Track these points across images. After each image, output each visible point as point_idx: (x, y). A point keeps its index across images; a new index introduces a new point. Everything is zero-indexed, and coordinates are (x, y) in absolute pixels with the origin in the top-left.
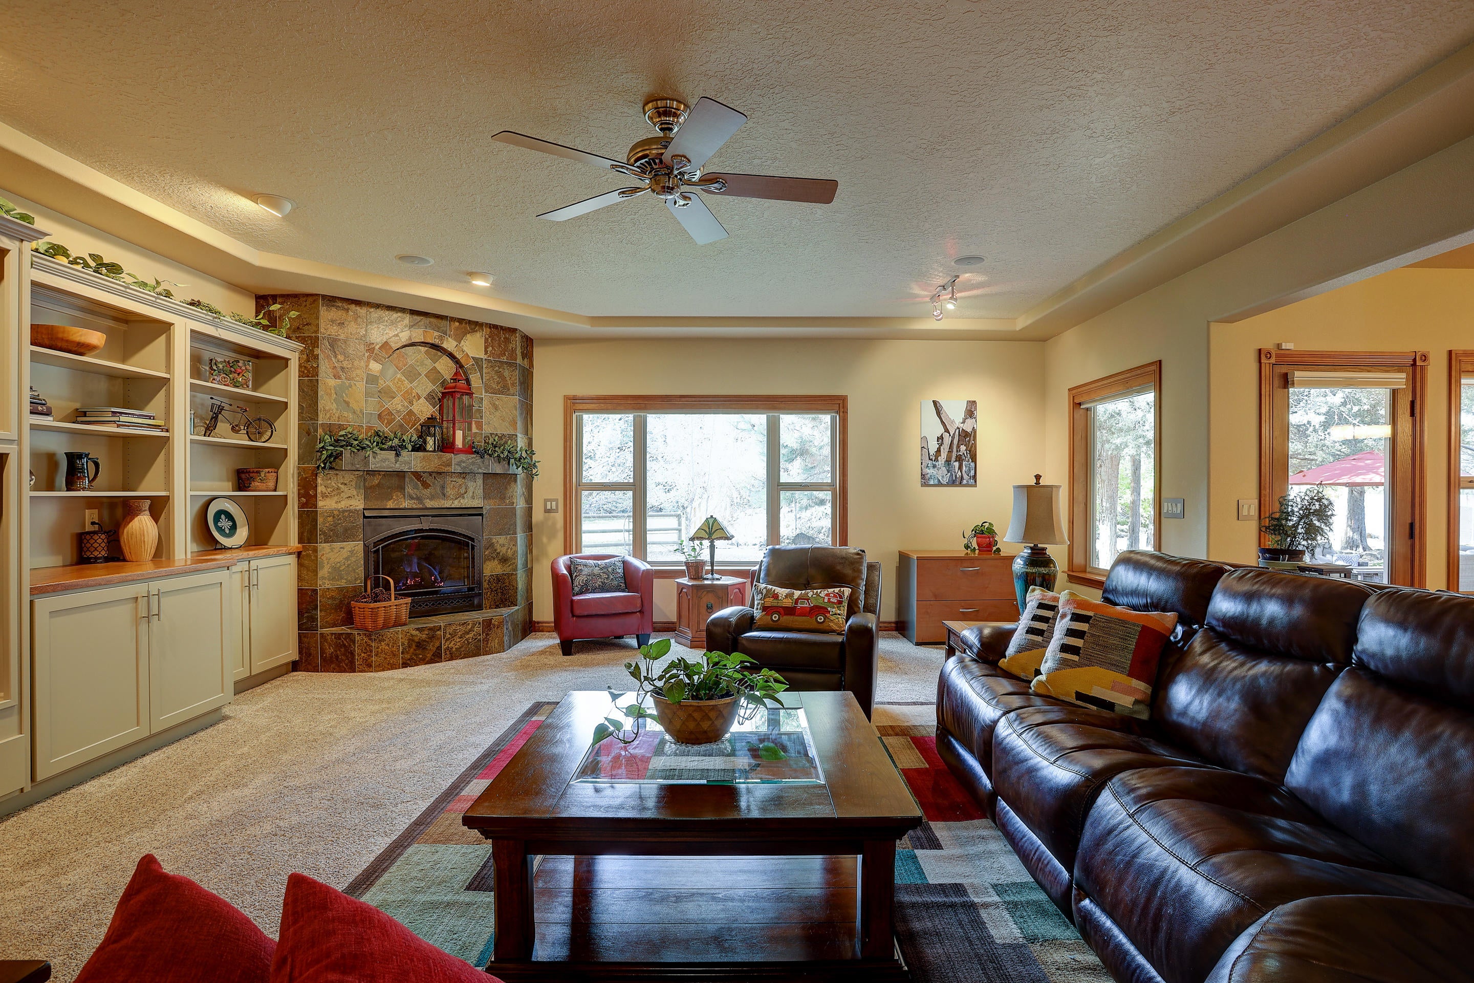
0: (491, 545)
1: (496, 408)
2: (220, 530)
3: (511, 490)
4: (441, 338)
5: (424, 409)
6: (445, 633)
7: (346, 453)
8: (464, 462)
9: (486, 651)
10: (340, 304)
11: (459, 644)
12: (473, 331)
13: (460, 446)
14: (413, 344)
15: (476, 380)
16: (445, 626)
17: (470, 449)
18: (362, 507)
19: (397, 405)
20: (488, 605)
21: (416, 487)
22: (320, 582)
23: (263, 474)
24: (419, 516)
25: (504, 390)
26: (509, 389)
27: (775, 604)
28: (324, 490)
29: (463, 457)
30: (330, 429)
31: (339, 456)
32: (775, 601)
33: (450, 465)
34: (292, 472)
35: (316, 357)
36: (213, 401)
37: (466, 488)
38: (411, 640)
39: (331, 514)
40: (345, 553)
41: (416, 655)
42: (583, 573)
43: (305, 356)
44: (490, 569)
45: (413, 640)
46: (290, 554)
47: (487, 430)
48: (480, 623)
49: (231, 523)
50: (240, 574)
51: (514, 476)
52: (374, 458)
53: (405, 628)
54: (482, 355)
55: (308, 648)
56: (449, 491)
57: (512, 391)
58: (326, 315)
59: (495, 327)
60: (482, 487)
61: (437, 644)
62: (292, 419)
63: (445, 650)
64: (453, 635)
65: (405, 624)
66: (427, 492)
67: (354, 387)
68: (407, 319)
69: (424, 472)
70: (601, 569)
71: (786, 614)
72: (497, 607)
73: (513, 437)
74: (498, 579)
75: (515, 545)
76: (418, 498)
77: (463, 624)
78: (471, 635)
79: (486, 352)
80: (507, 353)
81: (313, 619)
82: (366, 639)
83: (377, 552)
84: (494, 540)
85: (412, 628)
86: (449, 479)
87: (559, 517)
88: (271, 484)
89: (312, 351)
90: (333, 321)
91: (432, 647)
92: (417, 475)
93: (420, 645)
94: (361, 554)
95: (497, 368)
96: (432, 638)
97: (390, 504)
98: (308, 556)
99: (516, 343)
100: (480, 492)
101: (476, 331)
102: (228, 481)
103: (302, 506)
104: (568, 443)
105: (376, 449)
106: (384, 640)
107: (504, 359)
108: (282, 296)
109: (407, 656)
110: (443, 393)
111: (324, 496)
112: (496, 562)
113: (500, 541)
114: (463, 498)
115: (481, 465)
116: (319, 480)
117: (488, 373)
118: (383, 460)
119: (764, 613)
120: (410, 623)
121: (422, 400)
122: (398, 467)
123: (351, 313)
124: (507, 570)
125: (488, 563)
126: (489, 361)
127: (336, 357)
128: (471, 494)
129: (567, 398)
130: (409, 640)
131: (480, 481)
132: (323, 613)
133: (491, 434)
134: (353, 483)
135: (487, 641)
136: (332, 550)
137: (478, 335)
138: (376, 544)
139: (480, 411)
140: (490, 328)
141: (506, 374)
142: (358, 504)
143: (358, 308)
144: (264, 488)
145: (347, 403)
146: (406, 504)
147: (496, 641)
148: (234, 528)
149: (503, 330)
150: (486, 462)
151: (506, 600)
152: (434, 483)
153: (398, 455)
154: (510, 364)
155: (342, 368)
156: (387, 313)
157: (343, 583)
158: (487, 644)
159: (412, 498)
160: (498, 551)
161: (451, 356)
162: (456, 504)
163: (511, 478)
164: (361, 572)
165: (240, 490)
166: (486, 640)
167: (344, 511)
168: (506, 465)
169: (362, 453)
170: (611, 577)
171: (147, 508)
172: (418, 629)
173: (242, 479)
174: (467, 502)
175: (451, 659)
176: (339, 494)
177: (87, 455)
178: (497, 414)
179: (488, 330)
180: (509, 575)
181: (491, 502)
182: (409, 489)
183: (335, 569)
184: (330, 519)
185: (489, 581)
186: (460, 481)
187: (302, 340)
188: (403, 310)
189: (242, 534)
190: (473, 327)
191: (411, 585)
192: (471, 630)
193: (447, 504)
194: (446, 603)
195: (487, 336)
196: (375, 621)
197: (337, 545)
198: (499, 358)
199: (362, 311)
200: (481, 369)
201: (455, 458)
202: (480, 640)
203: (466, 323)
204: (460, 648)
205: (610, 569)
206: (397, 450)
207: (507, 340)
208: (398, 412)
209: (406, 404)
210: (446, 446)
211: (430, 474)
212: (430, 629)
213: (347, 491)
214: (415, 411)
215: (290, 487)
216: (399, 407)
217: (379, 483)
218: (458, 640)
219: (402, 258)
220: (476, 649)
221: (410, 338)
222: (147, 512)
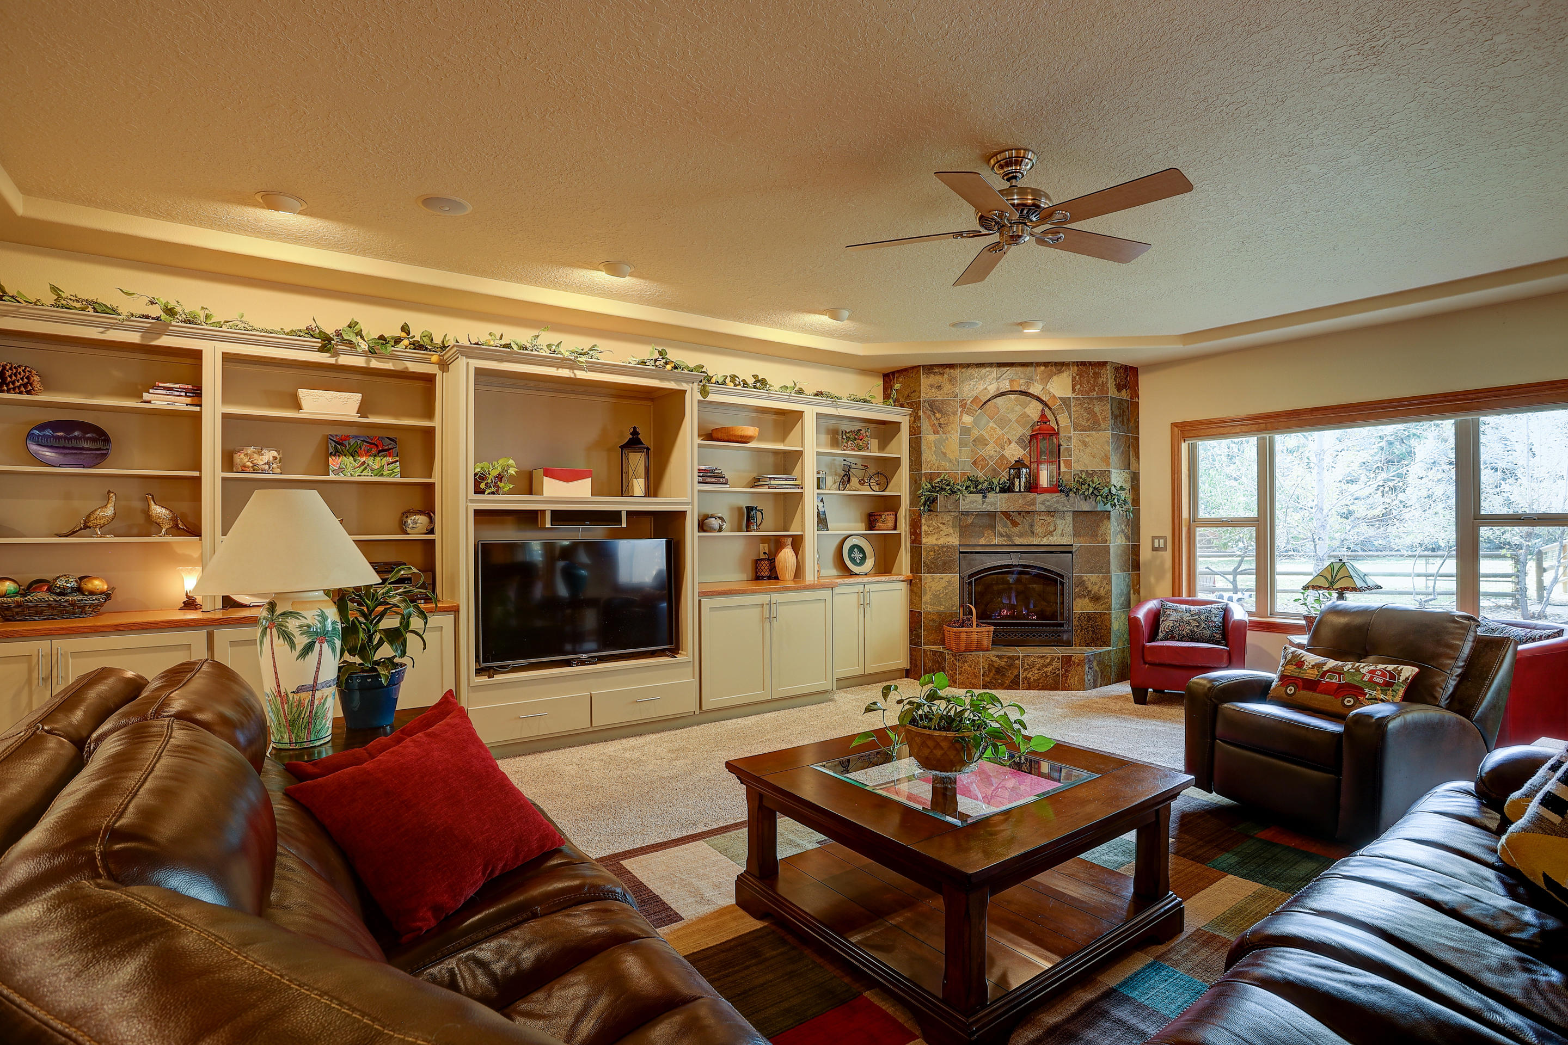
0: (1082, 583)
1: (1086, 445)
2: (853, 560)
3: (1104, 527)
4: (1028, 384)
5: (1015, 453)
6: (1023, 663)
7: (941, 498)
8: (1048, 501)
9: (1065, 687)
10: (937, 371)
11: (1037, 675)
12: (1060, 372)
13: (1045, 485)
14: (1002, 394)
15: (1064, 420)
16: (1024, 657)
17: (1058, 488)
18: (957, 543)
19: (990, 451)
20: (1078, 643)
21: (1005, 526)
22: (923, 606)
23: (883, 517)
24: (1009, 553)
25: (1095, 425)
26: (1100, 425)
27: (1295, 675)
28: (927, 529)
29: (1046, 496)
30: (931, 477)
31: (934, 500)
32: (1298, 670)
33: (1033, 504)
34: (904, 514)
35: (920, 418)
36: (845, 463)
37: (1055, 526)
38: (991, 665)
39: (932, 549)
40: (944, 583)
41: (995, 679)
42: (1171, 618)
43: (913, 418)
44: (1081, 606)
45: (993, 666)
46: (903, 581)
47: (1076, 467)
48: (1059, 659)
49: (861, 555)
50: (856, 595)
51: (1106, 513)
52: (964, 500)
53: (986, 653)
54: (1069, 394)
55: (916, 660)
56: (1038, 529)
57: (1103, 426)
58: (926, 381)
59: (1083, 364)
60: (1071, 525)
61: (1016, 673)
62: (904, 472)
63: (1023, 679)
64: (1032, 666)
65: (987, 650)
66: (1016, 530)
67: (950, 440)
68: (994, 372)
69: (1013, 512)
70: (1192, 615)
71: (1304, 688)
72: (1088, 645)
73: (1106, 474)
74: (1089, 617)
75: (1109, 583)
76: (1007, 536)
77: (1041, 657)
78: (1049, 669)
79: (1074, 390)
80: (1096, 389)
81: (919, 636)
82: (953, 659)
83: (970, 583)
84: (1085, 578)
85: (992, 655)
86: (1037, 517)
87: (1167, 555)
88: (891, 524)
89: (917, 413)
90: (931, 386)
91: (1011, 675)
92: (1006, 514)
93: (999, 671)
94: (957, 585)
95: (1086, 405)
96: (1011, 666)
97: (982, 541)
98: (916, 583)
99: (1108, 378)
100: (1070, 529)
101: (1063, 372)
102: (862, 522)
103: (912, 542)
104: (1176, 476)
105: (965, 492)
106: (967, 662)
107: (1094, 394)
108: (898, 371)
109: (988, 679)
110: (1031, 436)
111: (927, 534)
112: (1087, 600)
113: (1092, 580)
114: (1052, 535)
115: (1066, 502)
116: (923, 521)
117: (1077, 411)
118: (972, 502)
119: (1280, 683)
120: (992, 649)
121: (1013, 445)
122: (985, 508)
123: (946, 376)
124: (1100, 608)
125: (1078, 600)
126: (1077, 399)
127: (934, 416)
128: (1060, 532)
129: (1174, 425)
130: (989, 664)
131: (1069, 518)
132: (926, 633)
133: (1081, 472)
134: (950, 523)
135: (1067, 677)
136: (933, 579)
137: (1065, 374)
138: (971, 576)
139: (1069, 450)
140: (1078, 365)
141: (1097, 409)
142: (954, 540)
143: (952, 371)
144: (885, 527)
145: (945, 454)
146: (996, 541)
147: (1076, 678)
148: (864, 559)
149: (1092, 365)
150: (1072, 500)
151: (1098, 639)
152: (1022, 522)
153: (985, 497)
154: (1100, 399)
155: (940, 424)
156: (977, 370)
157: (942, 609)
158: (1066, 679)
159: (1002, 536)
160: (1090, 589)
161: (1038, 399)
162: (1045, 541)
163: (1103, 515)
164: (957, 600)
165: (871, 529)
166: (1065, 676)
167: (943, 547)
168: (1094, 503)
169: (954, 497)
170: (1203, 625)
171: (790, 543)
172: (997, 656)
173: (871, 521)
174: (1055, 539)
175: (1029, 688)
176: (939, 532)
177: (756, 508)
178: (1087, 450)
179: (1076, 368)
180: (1101, 614)
181: (1082, 539)
182: (999, 528)
183: (936, 596)
184: (932, 553)
185: (1079, 619)
186: (1049, 519)
187: (911, 405)
188: (991, 365)
189: (869, 563)
190: (1059, 368)
191: (1007, 615)
192: (1050, 664)
193: (1036, 541)
194: (1034, 636)
195: (1074, 375)
196: (958, 644)
197: (937, 576)
198: (1088, 394)
199: (956, 372)
200: (1069, 408)
201: (1039, 498)
202: (1058, 675)
203: (1052, 366)
204: (1040, 679)
205: (1203, 617)
206: (984, 493)
207: (1097, 375)
208: (991, 457)
209: (998, 449)
210: (1033, 486)
211: (1019, 513)
212: (1009, 657)
213: (946, 530)
214: (1007, 455)
215: (904, 528)
216: (992, 453)
217: (972, 523)
218: (1036, 672)
219: (954, 325)
220: (1054, 683)
221: (998, 389)
222: (790, 546)
